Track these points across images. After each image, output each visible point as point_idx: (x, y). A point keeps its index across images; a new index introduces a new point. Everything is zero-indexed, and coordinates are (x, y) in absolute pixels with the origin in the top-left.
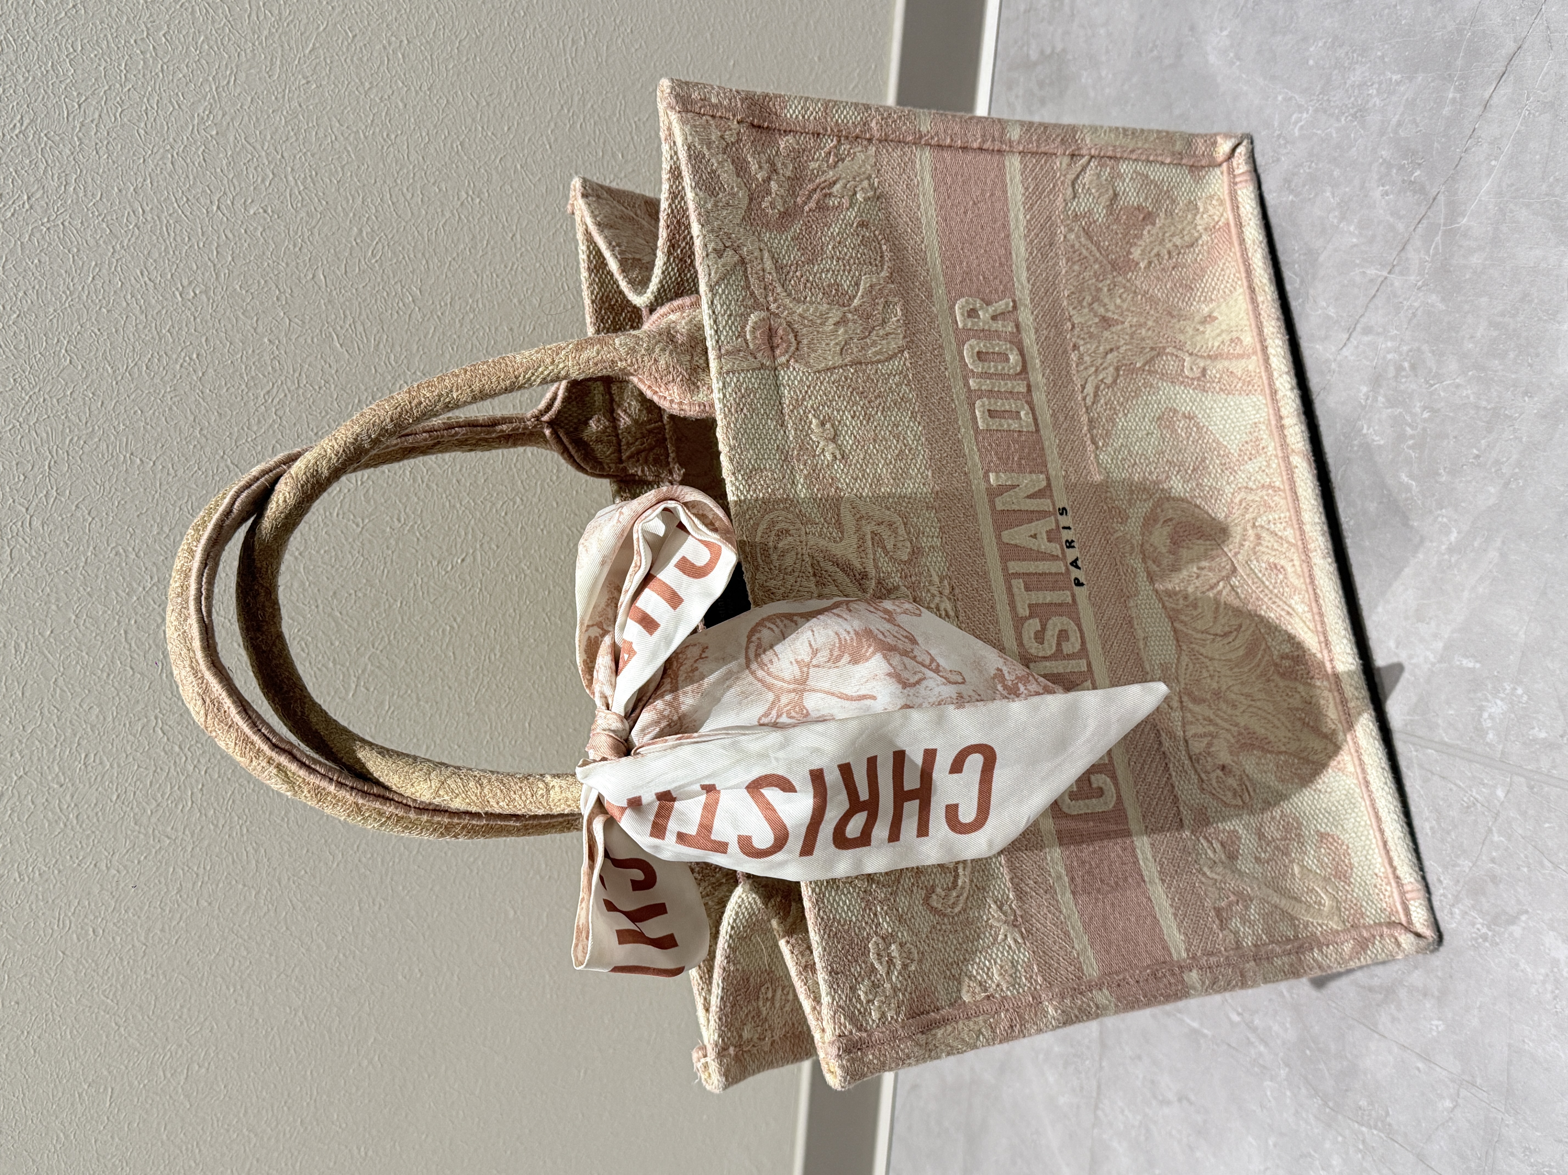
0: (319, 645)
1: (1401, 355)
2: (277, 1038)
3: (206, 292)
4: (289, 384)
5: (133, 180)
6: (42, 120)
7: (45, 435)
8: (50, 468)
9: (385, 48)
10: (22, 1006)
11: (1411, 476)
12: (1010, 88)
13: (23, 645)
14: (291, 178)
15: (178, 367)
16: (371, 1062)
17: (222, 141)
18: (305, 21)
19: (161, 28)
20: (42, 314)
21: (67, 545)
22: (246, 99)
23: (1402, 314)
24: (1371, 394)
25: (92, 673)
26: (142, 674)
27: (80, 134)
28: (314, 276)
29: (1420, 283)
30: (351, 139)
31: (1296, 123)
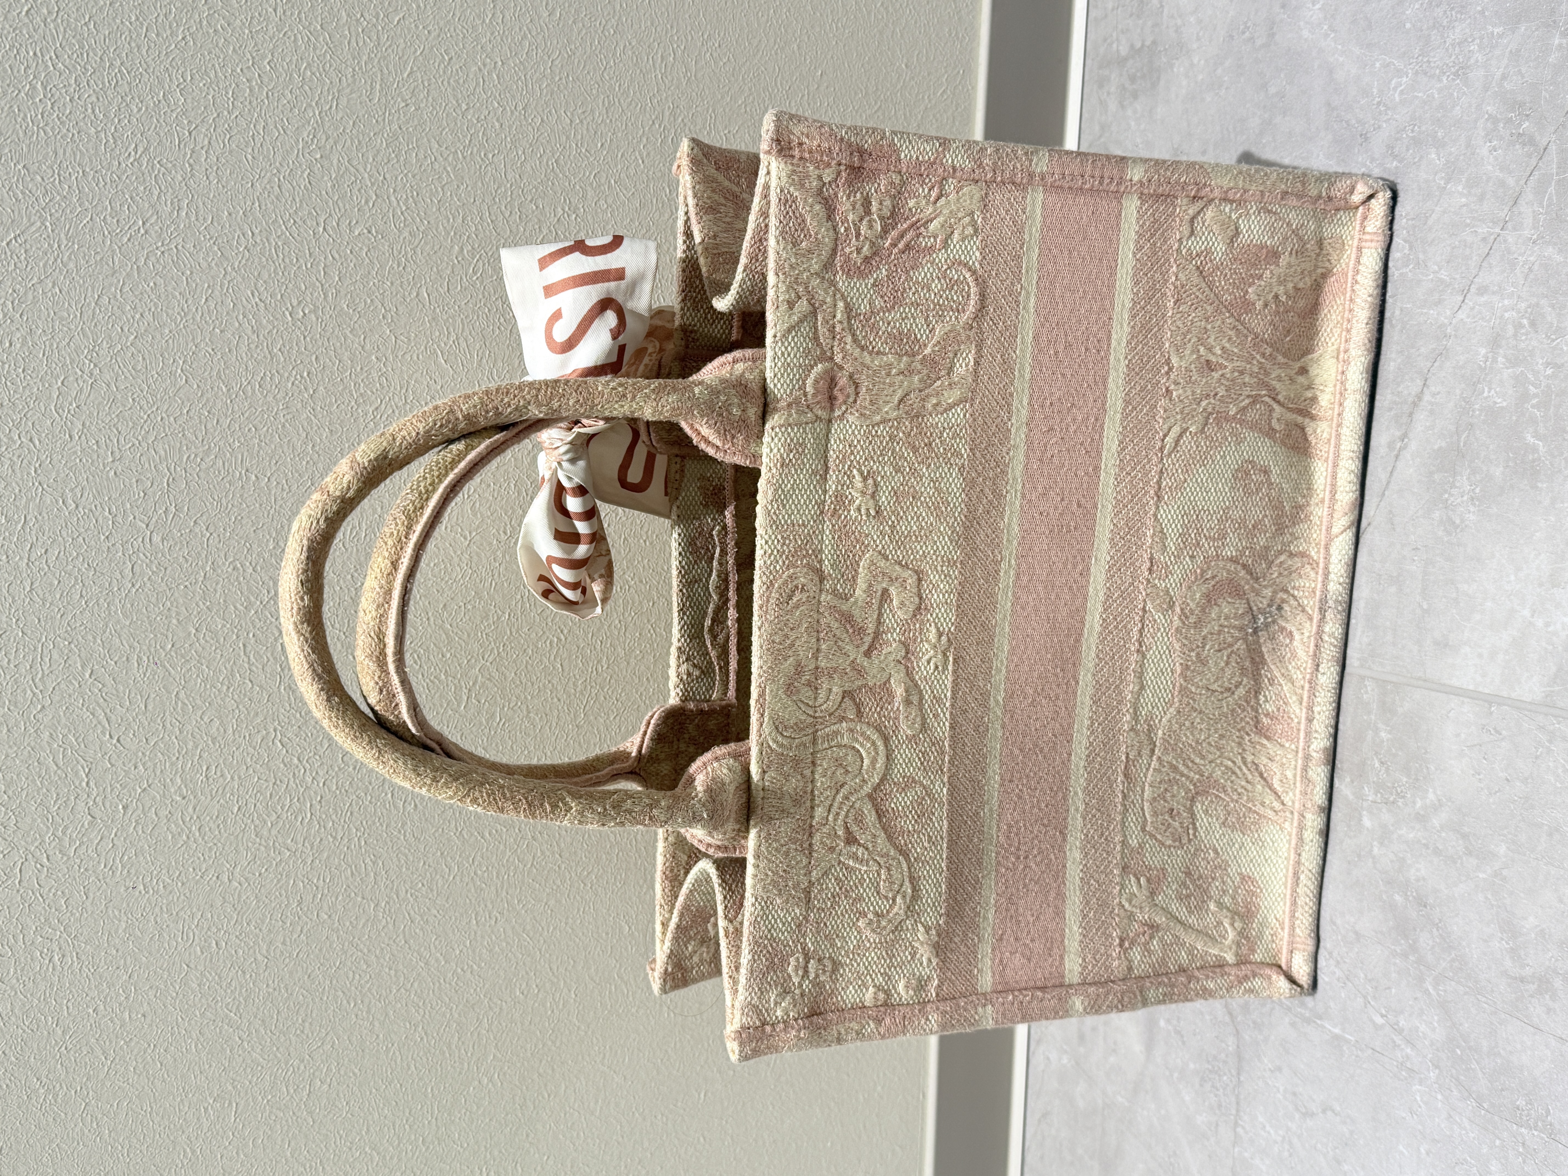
0: (431, 657)
1: (1519, 312)
2: (397, 1053)
3: (315, 311)
4: (397, 400)
5: (242, 203)
6: (155, 148)
7: (163, 453)
8: (168, 485)
9: (480, 70)
10: (148, 1020)
11: (1536, 436)
12: (1101, 86)
13: (145, 659)
14: (393, 199)
15: (290, 385)
16: (491, 1080)
17: (326, 163)
18: (402, 46)
19: (266, 57)
20: (158, 336)
21: (187, 561)
22: (348, 123)
23: (1518, 271)
24: (1490, 355)
25: (213, 686)
26: (261, 687)
27: (191, 161)
28: (418, 295)
29: (1535, 237)
30: (450, 159)
31: (1395, 89)
